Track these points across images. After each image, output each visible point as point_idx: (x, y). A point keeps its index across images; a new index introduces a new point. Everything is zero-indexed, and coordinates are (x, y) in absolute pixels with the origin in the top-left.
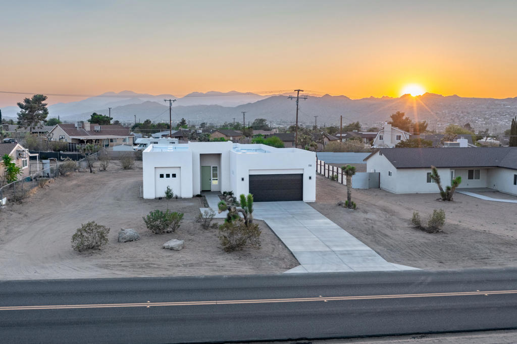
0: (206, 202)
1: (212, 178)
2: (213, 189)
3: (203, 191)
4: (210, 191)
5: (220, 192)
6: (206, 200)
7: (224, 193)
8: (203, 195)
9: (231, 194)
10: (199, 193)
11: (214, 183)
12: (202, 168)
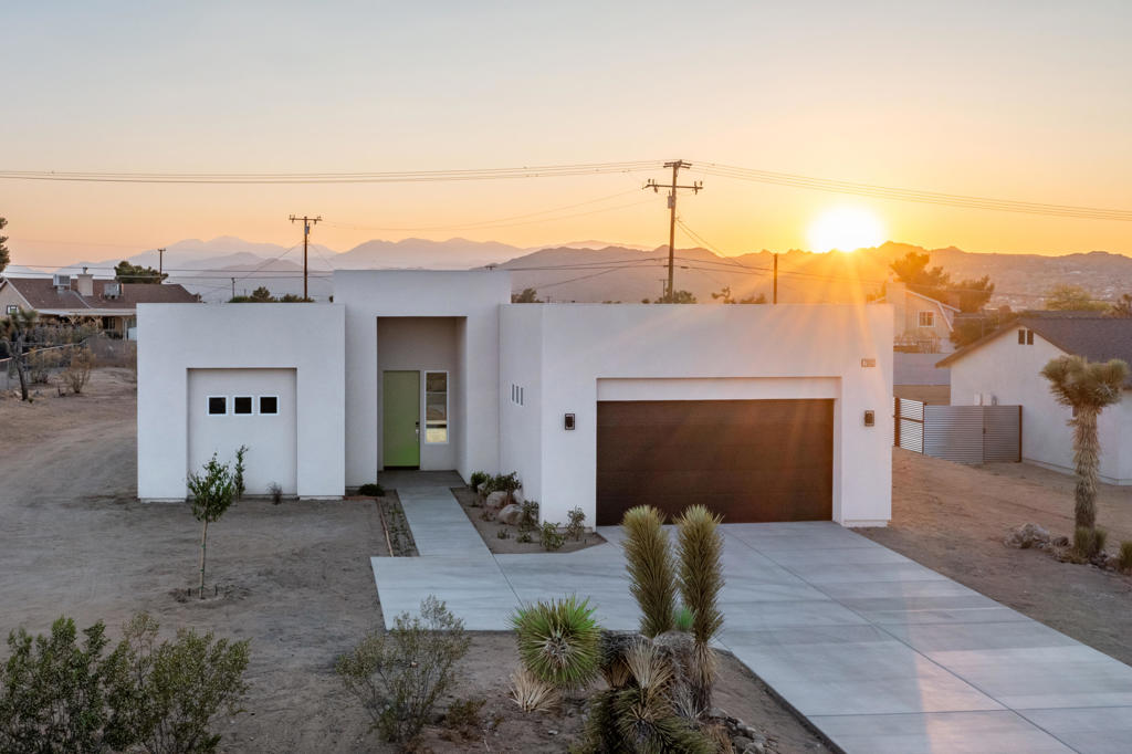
0: (403, 520)
1: (424, 422)
2: (428, 462)
3: (386, 471)
4: (416, 468)
5: (455, 473)
6: (399, 512)
7: (477, 479)
8: (386, 487)
9: (508, 484)
10: (372, 479)
11: (434, 436)
12: (386, 376)
